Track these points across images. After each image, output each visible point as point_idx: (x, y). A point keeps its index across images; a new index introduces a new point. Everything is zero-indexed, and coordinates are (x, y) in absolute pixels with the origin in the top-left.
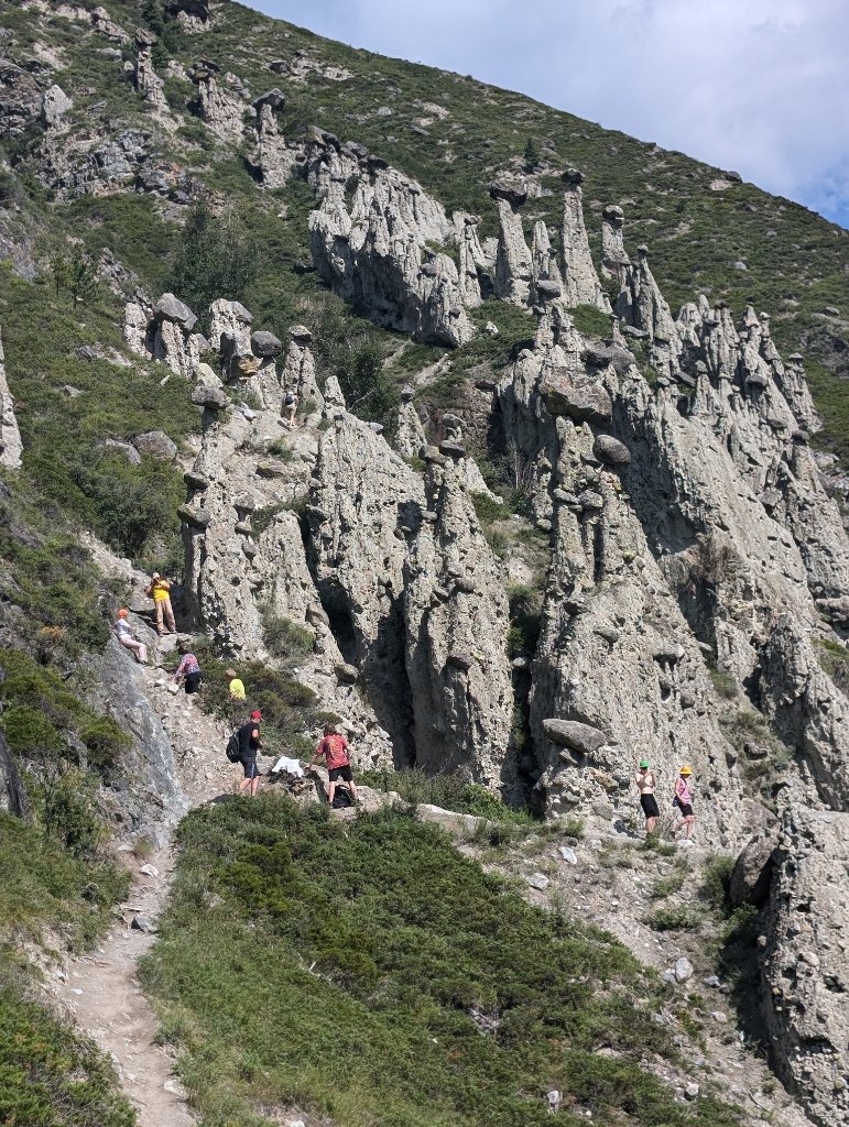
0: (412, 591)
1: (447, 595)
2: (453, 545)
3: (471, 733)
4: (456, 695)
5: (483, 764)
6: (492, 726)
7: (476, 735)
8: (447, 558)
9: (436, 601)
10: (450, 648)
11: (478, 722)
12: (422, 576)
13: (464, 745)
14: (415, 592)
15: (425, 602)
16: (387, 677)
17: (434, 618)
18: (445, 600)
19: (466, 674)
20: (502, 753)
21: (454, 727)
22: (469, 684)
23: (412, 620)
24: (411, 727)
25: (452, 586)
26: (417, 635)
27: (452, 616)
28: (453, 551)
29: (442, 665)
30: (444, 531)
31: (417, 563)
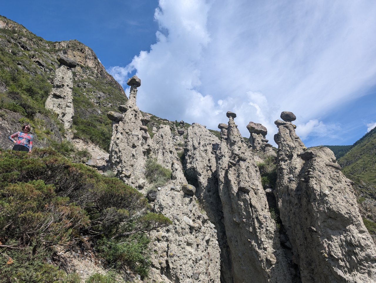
0: (220, 164)
1: (235, 163)
2: (235, 145)
3: (254, 223)
4: (244, 205)
5: (263, 240)
6: (264, 220)
7: (257, 225)
8: (233, 150)
9: (230, 165)
10: (239, 183)
11: (257, 218)
12: (223, 158)
13: (251, 229)
14: (221, 164)
15: (225, 167)
16: (211, 200)
17: (230, 172)
18: (234, 165)
19: (248, 195)
20: (272, 233)
21: (244, 220)
22: (250, 199)
23: (221, 175)
24: (222, 220)
25: (237, 159)
26: (223, 180)
27: (238, 170)
28: (236, 148)
29: (236, 192)
30: (231, 141)
31: (221, 153)
